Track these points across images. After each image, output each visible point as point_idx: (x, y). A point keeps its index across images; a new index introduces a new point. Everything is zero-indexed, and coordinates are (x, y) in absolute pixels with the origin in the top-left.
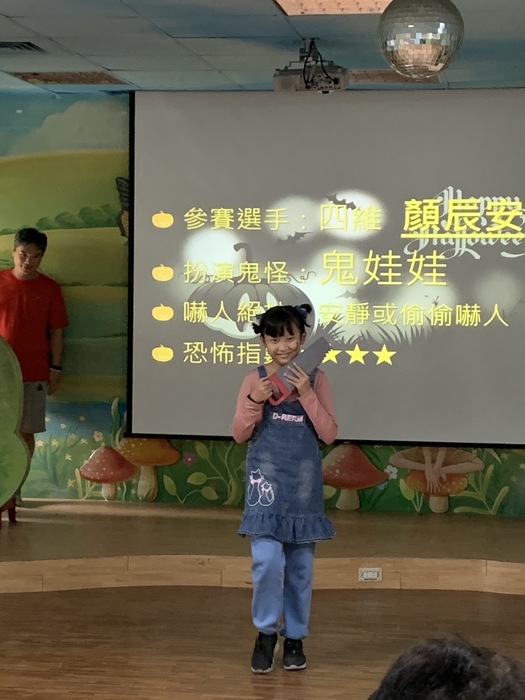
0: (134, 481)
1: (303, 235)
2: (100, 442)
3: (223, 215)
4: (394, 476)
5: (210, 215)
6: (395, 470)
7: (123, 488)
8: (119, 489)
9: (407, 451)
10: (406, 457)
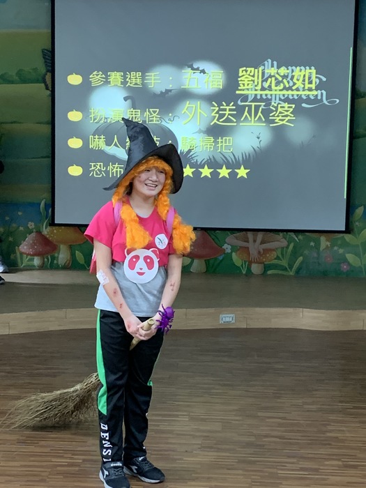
0: (56, 255)
1: (170, 91)
2: (33, 229)
3: (116, 77)
4: (229, 251)
5: (107, 77)
6: (230, 247)
7: (48, 259)
9: (238, 234)
10: (237, 238)
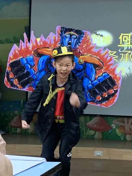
2: (17, 114)
8: (23, 130)
10: (118, 121)
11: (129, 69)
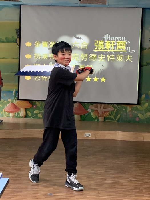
0: (19, 112)
2: (10, 101)
4: (90, 112)
7: (16, 114)
8: (15, 114)
9: (94, 105)
10: (93, 106)
11: (102, 65)
